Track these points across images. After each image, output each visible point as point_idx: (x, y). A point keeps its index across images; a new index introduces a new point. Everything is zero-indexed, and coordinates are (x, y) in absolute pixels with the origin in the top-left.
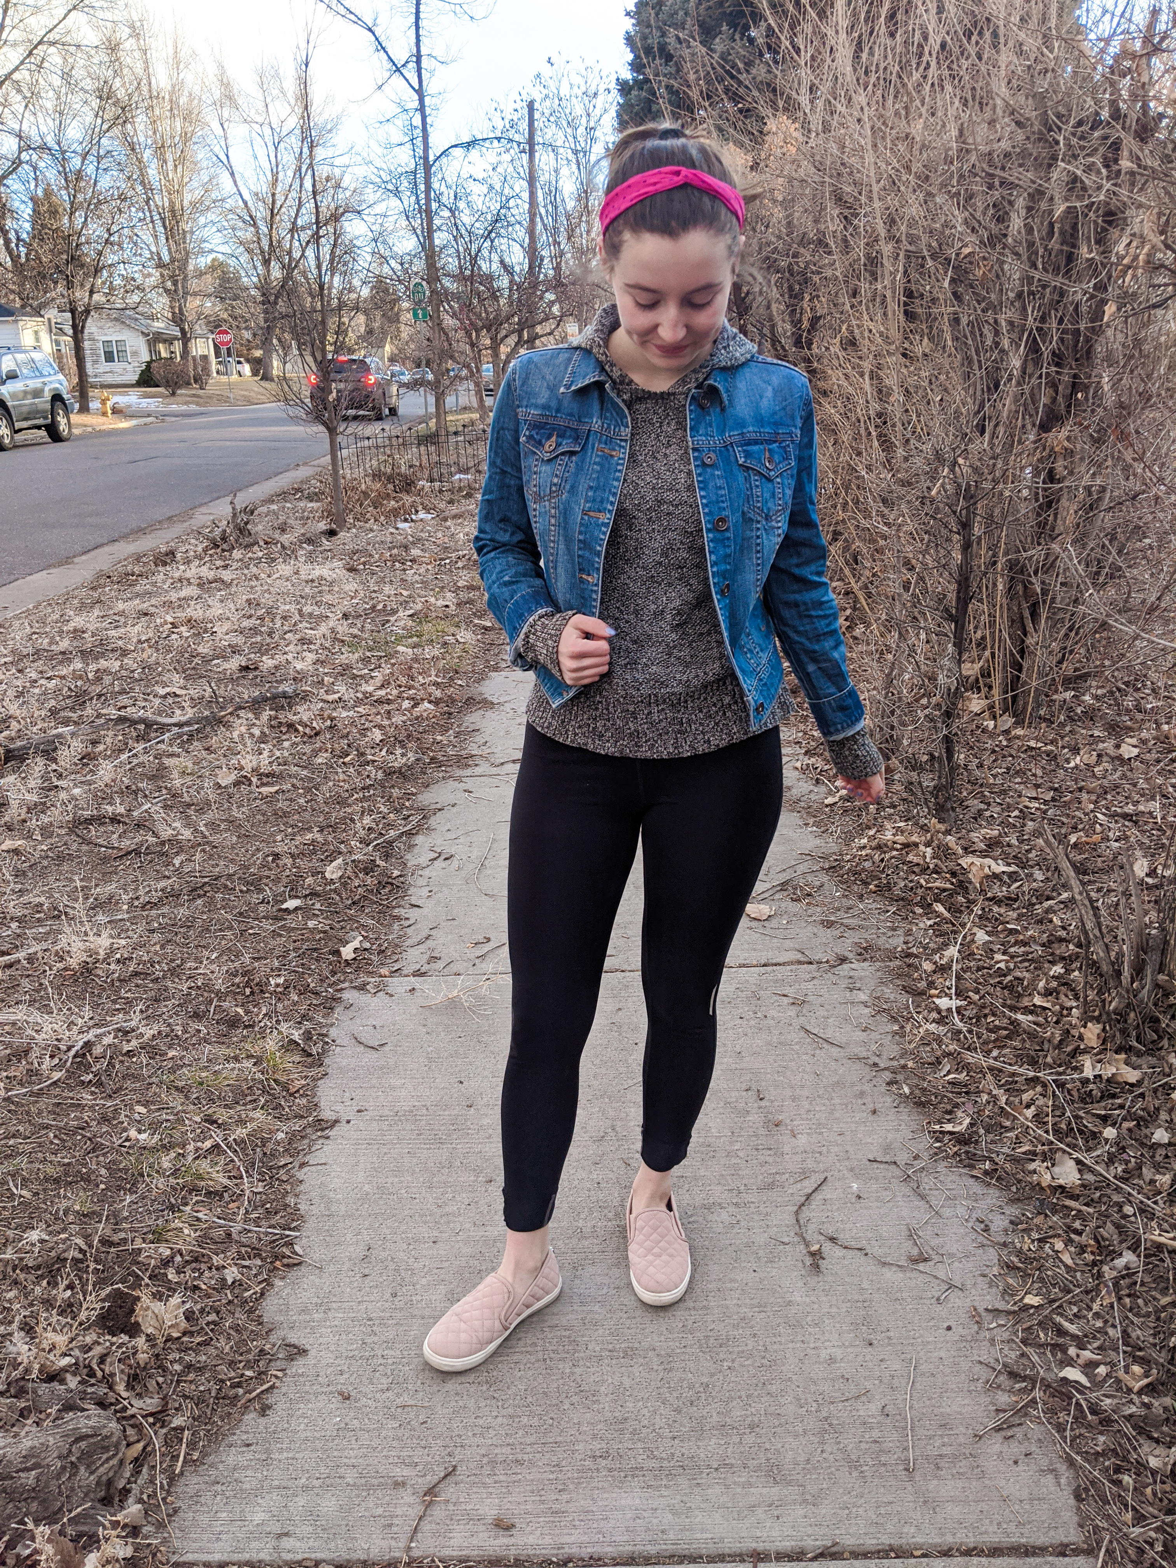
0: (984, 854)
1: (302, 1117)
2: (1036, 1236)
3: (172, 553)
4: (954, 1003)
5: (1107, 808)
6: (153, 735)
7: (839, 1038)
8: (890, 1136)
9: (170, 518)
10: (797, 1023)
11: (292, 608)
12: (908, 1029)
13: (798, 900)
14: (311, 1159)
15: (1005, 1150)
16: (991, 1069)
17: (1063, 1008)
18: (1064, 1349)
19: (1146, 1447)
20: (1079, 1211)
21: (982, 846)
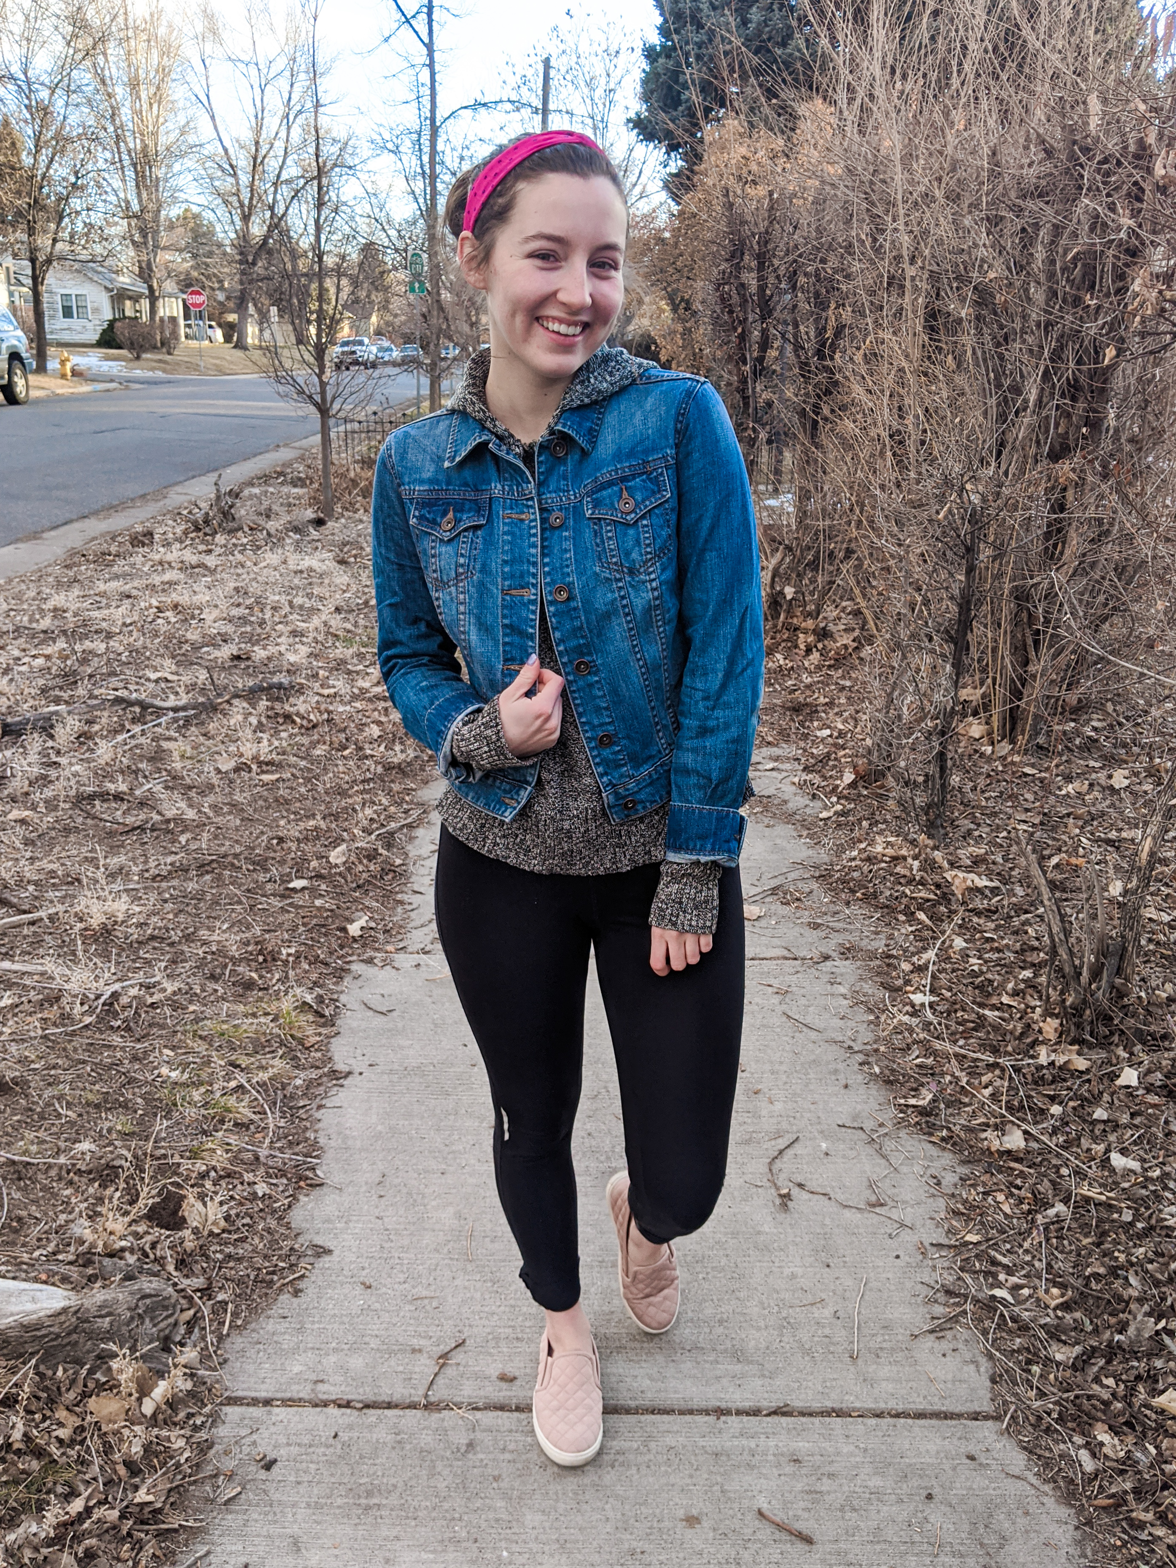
0: (968, 869)
1: (318, 1068)
2: (981, 1189)
3: (150, 534)
4: (927, 999)
5: (1092, 834)
6: (149, 718)
7: (818, 1023)
8: (859, 1107)
9: (143, 496)
10: (780, 1009)
11: (283, 599)
12: (882, 1019)
13: (787, 904)
14: (327, 1102)
15: (962, 1122)
16: (956, 1055)
17: (1027, 1006)
18: (995, 1276)
19: (1055, 1346)
20: (1022, 1172)
21: (969, 862)
